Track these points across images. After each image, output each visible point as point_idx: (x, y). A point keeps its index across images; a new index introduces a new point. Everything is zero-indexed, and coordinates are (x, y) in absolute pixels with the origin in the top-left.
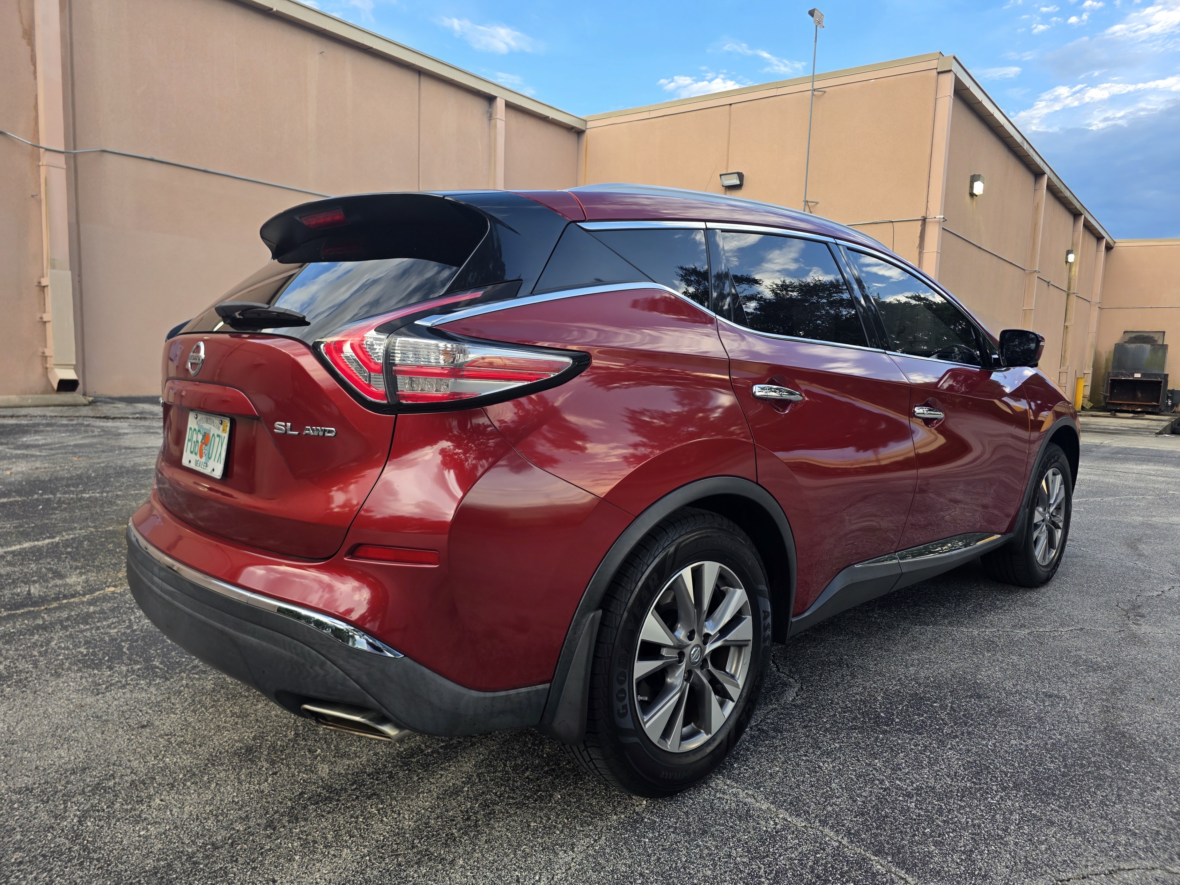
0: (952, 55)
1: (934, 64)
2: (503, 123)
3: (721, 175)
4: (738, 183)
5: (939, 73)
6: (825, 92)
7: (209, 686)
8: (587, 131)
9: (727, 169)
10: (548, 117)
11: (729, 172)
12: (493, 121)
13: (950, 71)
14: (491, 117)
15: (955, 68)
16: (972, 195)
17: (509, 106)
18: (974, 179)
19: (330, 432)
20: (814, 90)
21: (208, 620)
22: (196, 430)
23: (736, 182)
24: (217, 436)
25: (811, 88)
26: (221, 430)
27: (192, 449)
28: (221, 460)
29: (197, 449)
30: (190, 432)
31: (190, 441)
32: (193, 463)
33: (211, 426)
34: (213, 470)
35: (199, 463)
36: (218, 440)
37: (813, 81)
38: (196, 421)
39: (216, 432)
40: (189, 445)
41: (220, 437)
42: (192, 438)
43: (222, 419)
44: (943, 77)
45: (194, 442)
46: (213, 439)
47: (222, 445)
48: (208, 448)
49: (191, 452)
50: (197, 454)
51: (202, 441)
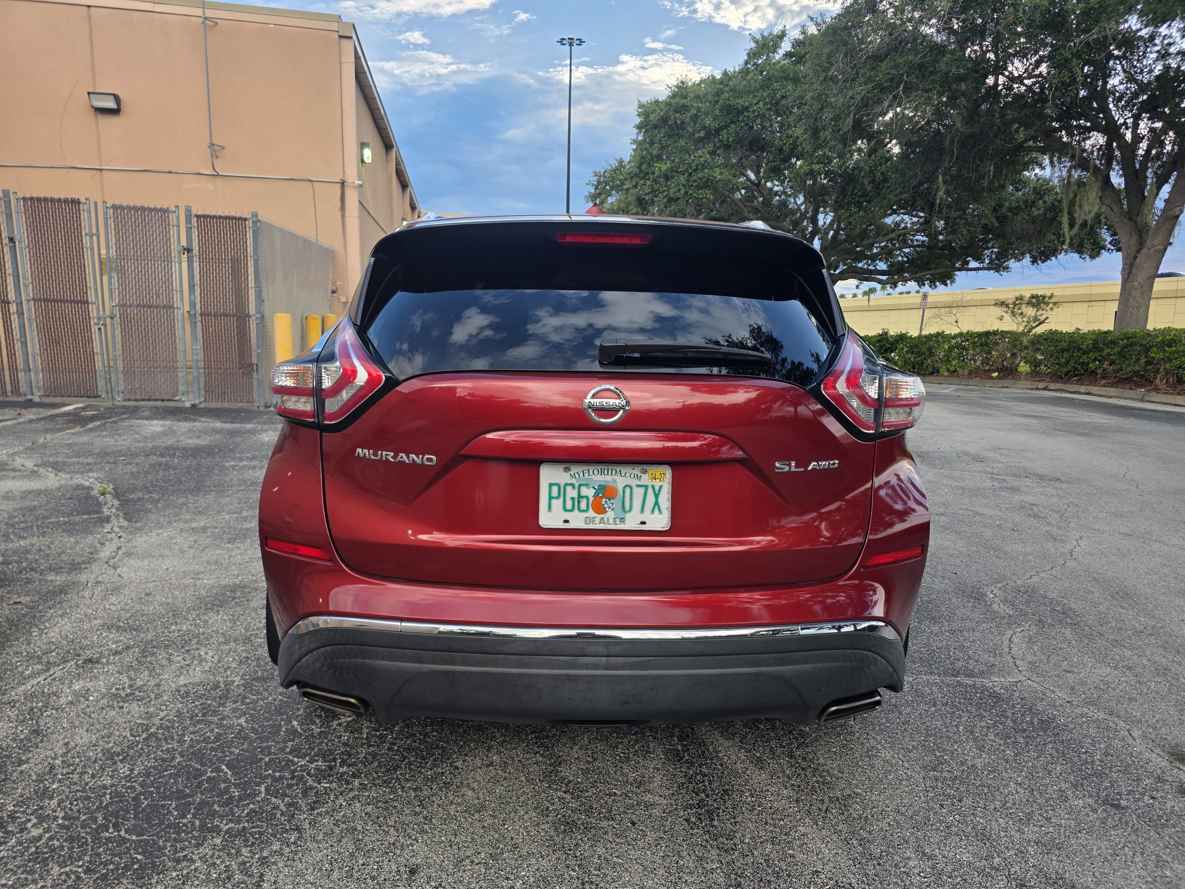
1: (335, 26)
3: (89, 93)
4: (115, 106)
5: (340, 37)
6: (217, 23)
9: (94, 85)
11: (98, 91)
15: (354, 37)
16: (362, 161)
18: (363, 146)
19: (833, 464)
20: (206, 18)
22: (572, 485)
23: (111, 104)
24: (638, 486)
25: (201, 14)
26: (646, 479)
27: (569, 505)
28: (660, 511)
29: (583, 505)
30: (555, 489)
31: (558, 497)
32: (577, 521)
33: (615, 477)
34: (643, 523)
35: (597, 520)
36: (642, 490)
37: (204, 9)
38: (567, 475)
39: (634, 482)
40: (557, 504)
41: (646, 487)
42: (562, 493)
43: (645, 467)
44: (344, 42)
45: (573, 499)
46: (628, 490)
47: (657, 496)
48: (617, 502)
49: (565, 510)
50: (586, 511)
51: (596, 496)
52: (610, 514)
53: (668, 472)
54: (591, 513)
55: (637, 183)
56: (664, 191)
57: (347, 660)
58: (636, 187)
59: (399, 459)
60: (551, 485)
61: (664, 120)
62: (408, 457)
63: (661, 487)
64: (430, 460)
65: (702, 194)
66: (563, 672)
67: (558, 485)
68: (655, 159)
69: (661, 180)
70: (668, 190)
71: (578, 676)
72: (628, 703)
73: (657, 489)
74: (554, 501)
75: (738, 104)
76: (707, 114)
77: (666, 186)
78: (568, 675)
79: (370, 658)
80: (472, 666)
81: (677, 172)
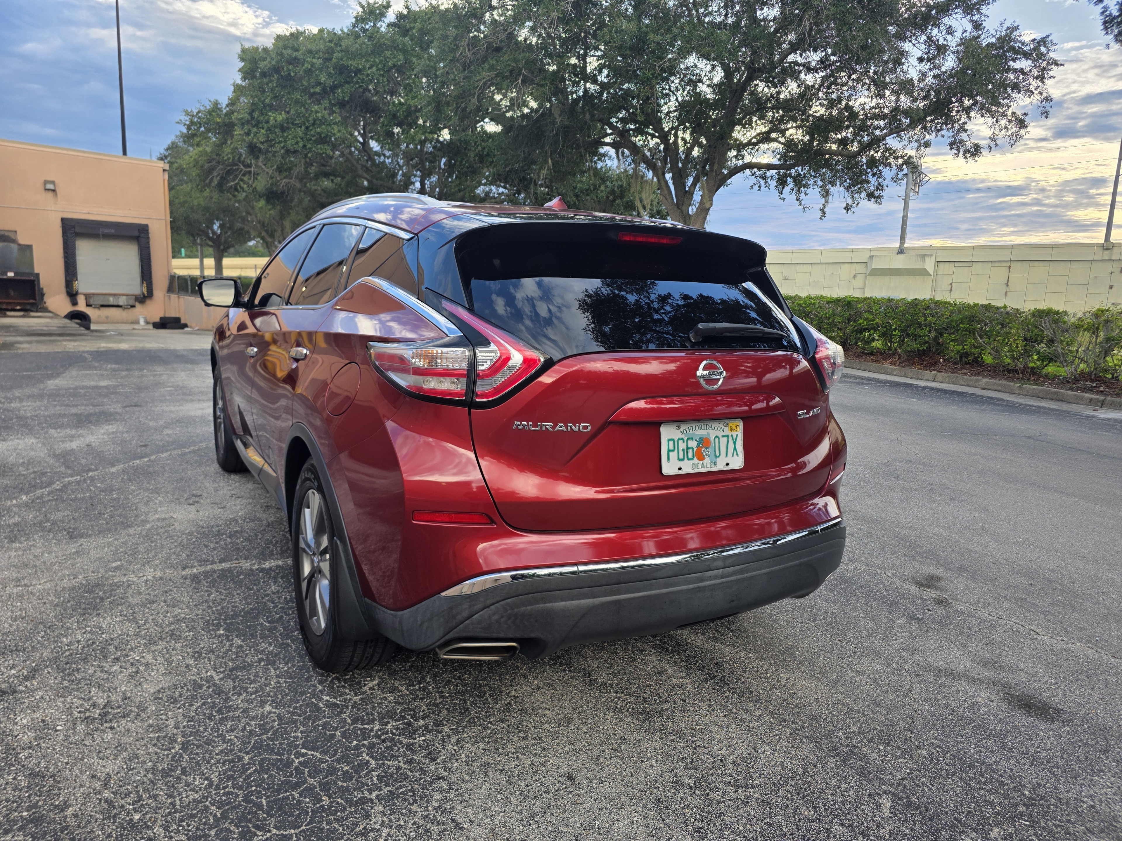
22: (682, 439)
24: (723, 436)
26: (727, 431)
27: (681, 457)
28: (737, 455)
29: (690, 455)
30: (671, 443)
31: (673, 451)
32: (688, 468)
33: (708, 431)
34: (727, 464)
35: (700, 466)
36: (725, 439)
38: (679, 431)
39: (720, 434)
40: (673, 455)
41: (728, 436)
42: (676, 448)
43: (727, 421)
45: (683, 450)
46: (717, 440)
47: (735, 443)
48: (711, 450)
49: (680, 460)
50: (692, 459)
51: (698, 446)
52: (707, 461)
53: (740, 424)
54: (696, 461)
55: (250, 131)
56: (281, 142)
57: (529, 608)
58: (248, 134)
59: (558, 428)
60: (669, 440)
61: (276, 70)
62: (566, 427)
63: (737, 436)
64: (586, 427)
65: (321, 149)
66: (696, 585)
67: (673, 440)
68: (268, 108)
69: (277, 130)
70: (285, 141)
71: (705, 587)
72: (733, 601)
73: (734, 438)
74: (671, 453)
75: (351, 65)
76: (321, 70)
77: (283, 137)
78: (699, 587)
79: (551, 602)
80: (633, 592)
81: (293, 124)
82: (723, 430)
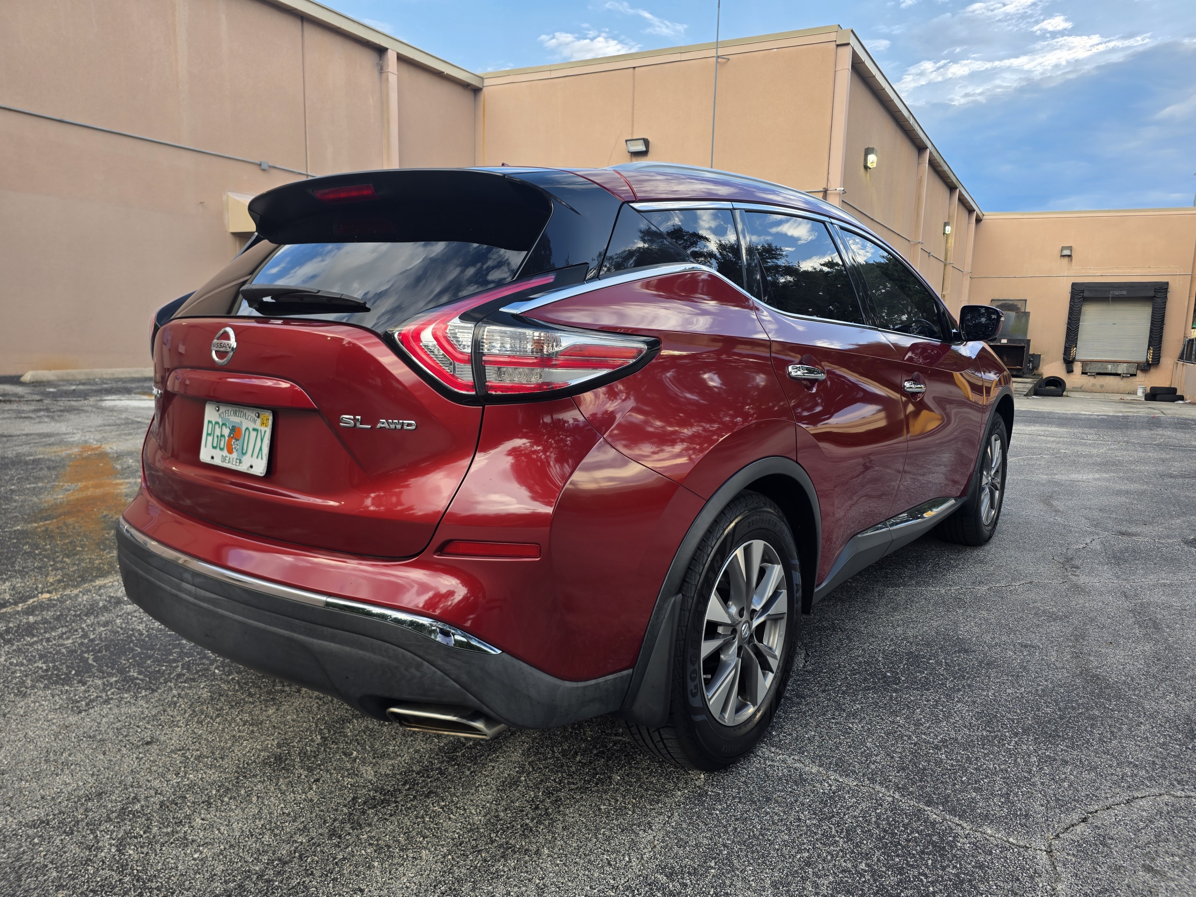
0: (850, 28)
1: (833, 36)
2: (395, 77)
3: (626, 141)
4: (644, 149)
5: (838, 46)
6: (728, 59)
7: (205, 694)
8: (484, 89)
9: (632, 134)
10: (443, 72)
11: (634, 138)
12: (384, 75)
13: (848, 44)
14: (381, 70)
15: (853, 41)
16: (866, 167)
17: (401, 58)
18: (868, 151)
19: (409, 425)
20: (718, 57)
21: (267, 626)
22: (218, 423)
23: (642, 148)
24: (254, 429)
25: (715, 55)
26: (259, 423)
27: (215, 443)
28: (262, 457)
29: (222, 444)
30: (210, 426)
31: (210, 434)
32: (218, 459)
33: (243, 419)
34: (252, 466)
35: (228, 459)
36: (254, 433)
37: (717, 48)
38: (218, 414)
39: (251, 426)
40: (210, 440)
41: (258, 431)
42: (213, 431)
43: (260, 411)
44: (841, 50)
45: (218, 436)
46: (248, 433)
47: (262, 440)
48: (239, 443)
49: (213, 447)
50: (223, 449)
51: (230, 436)
52: (235, 455)
53: (269, 417)
54: (225, 453)
60: (209, 422)
63: (265, 432)
66: (176, 592)
67: (213, 423)
71: (182, 599)
72: (208, 636)
73: (263, 434)
82: (255, 422)
